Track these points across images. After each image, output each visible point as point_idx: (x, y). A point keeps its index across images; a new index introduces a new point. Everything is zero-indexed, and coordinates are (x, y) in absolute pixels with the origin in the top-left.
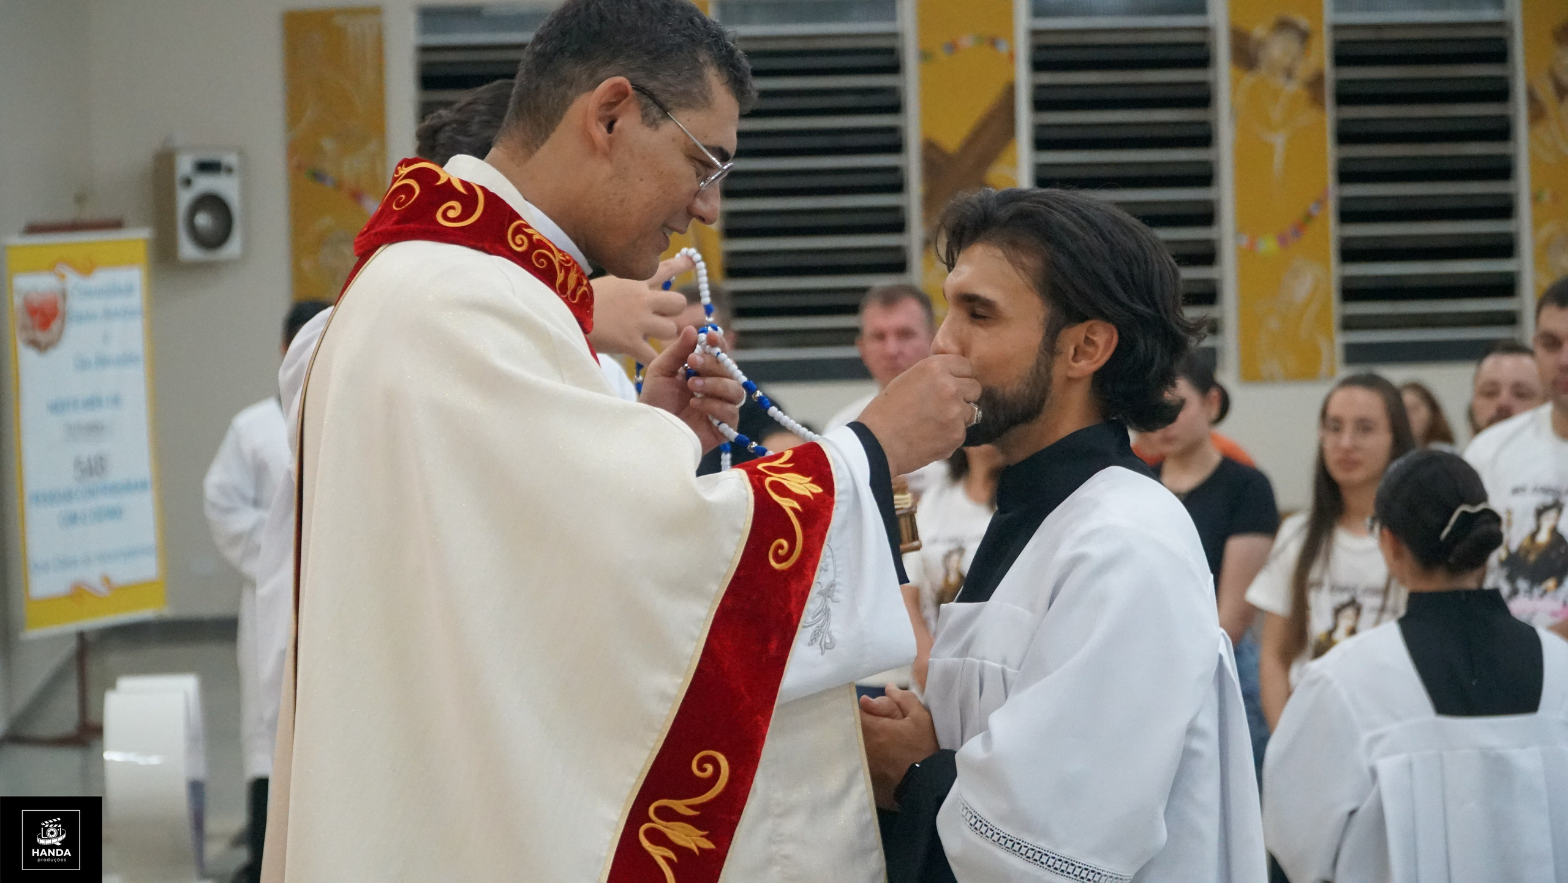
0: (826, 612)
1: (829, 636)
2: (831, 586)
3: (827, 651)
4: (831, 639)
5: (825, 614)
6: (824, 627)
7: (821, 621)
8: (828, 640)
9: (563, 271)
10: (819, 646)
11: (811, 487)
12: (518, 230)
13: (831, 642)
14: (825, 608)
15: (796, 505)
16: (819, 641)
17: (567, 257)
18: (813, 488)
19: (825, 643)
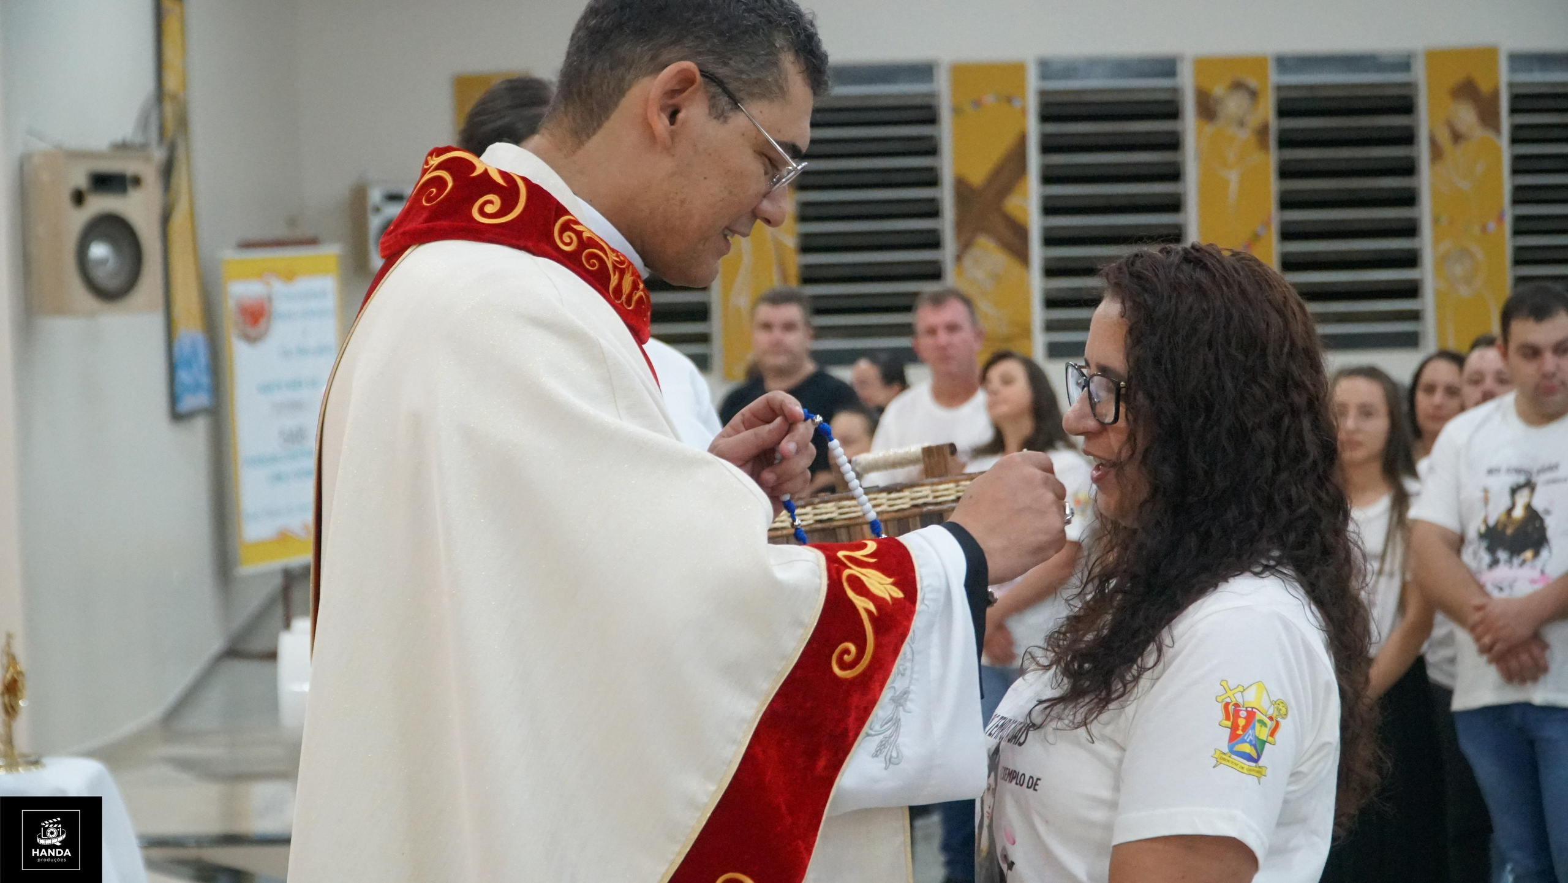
0: (895, 722)
1: (897, 750)
2: (905, 694)
3: (891, 766)
4: (898, 753)
5: (895, 723)
6: (892, 739)
7: (890, 731)
8: (894, 754)
9: (617, 274)
10: (883, 759)
11: (892, 589)
12: (566, 227)
13: (898, 756)
14: (895, 717)
15: (872, 607)
16: (885, 754)
17: (622, 258)
18: (894, 591)
19: (891, 757)
